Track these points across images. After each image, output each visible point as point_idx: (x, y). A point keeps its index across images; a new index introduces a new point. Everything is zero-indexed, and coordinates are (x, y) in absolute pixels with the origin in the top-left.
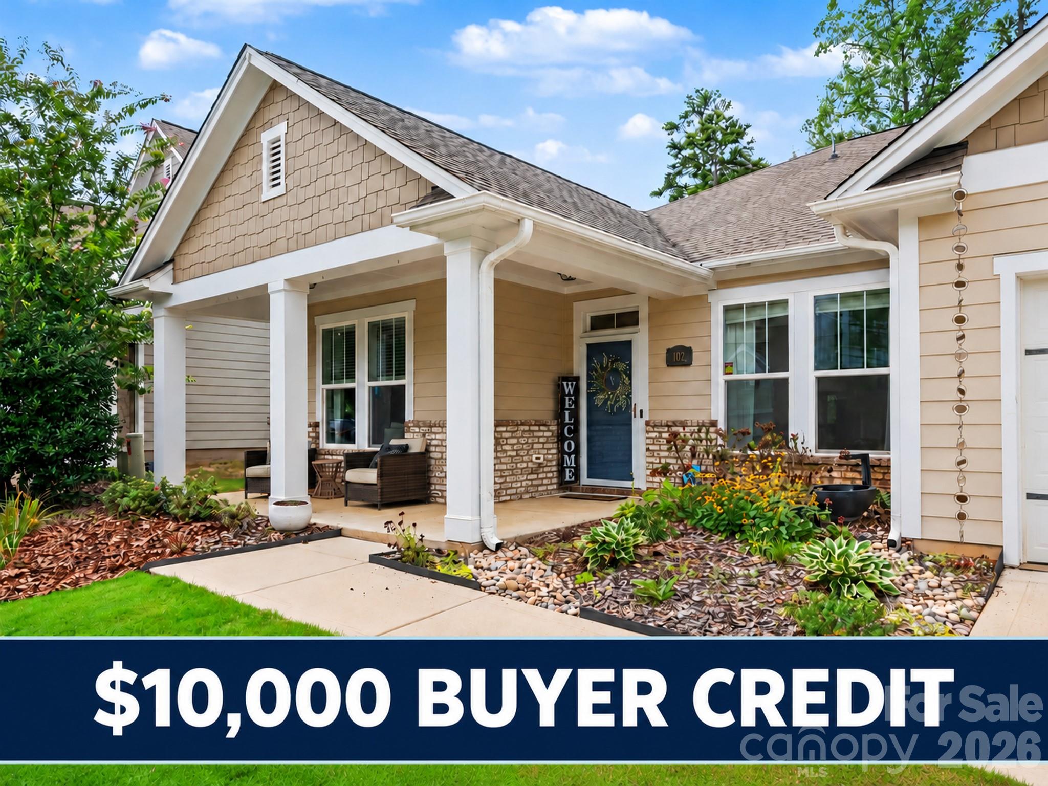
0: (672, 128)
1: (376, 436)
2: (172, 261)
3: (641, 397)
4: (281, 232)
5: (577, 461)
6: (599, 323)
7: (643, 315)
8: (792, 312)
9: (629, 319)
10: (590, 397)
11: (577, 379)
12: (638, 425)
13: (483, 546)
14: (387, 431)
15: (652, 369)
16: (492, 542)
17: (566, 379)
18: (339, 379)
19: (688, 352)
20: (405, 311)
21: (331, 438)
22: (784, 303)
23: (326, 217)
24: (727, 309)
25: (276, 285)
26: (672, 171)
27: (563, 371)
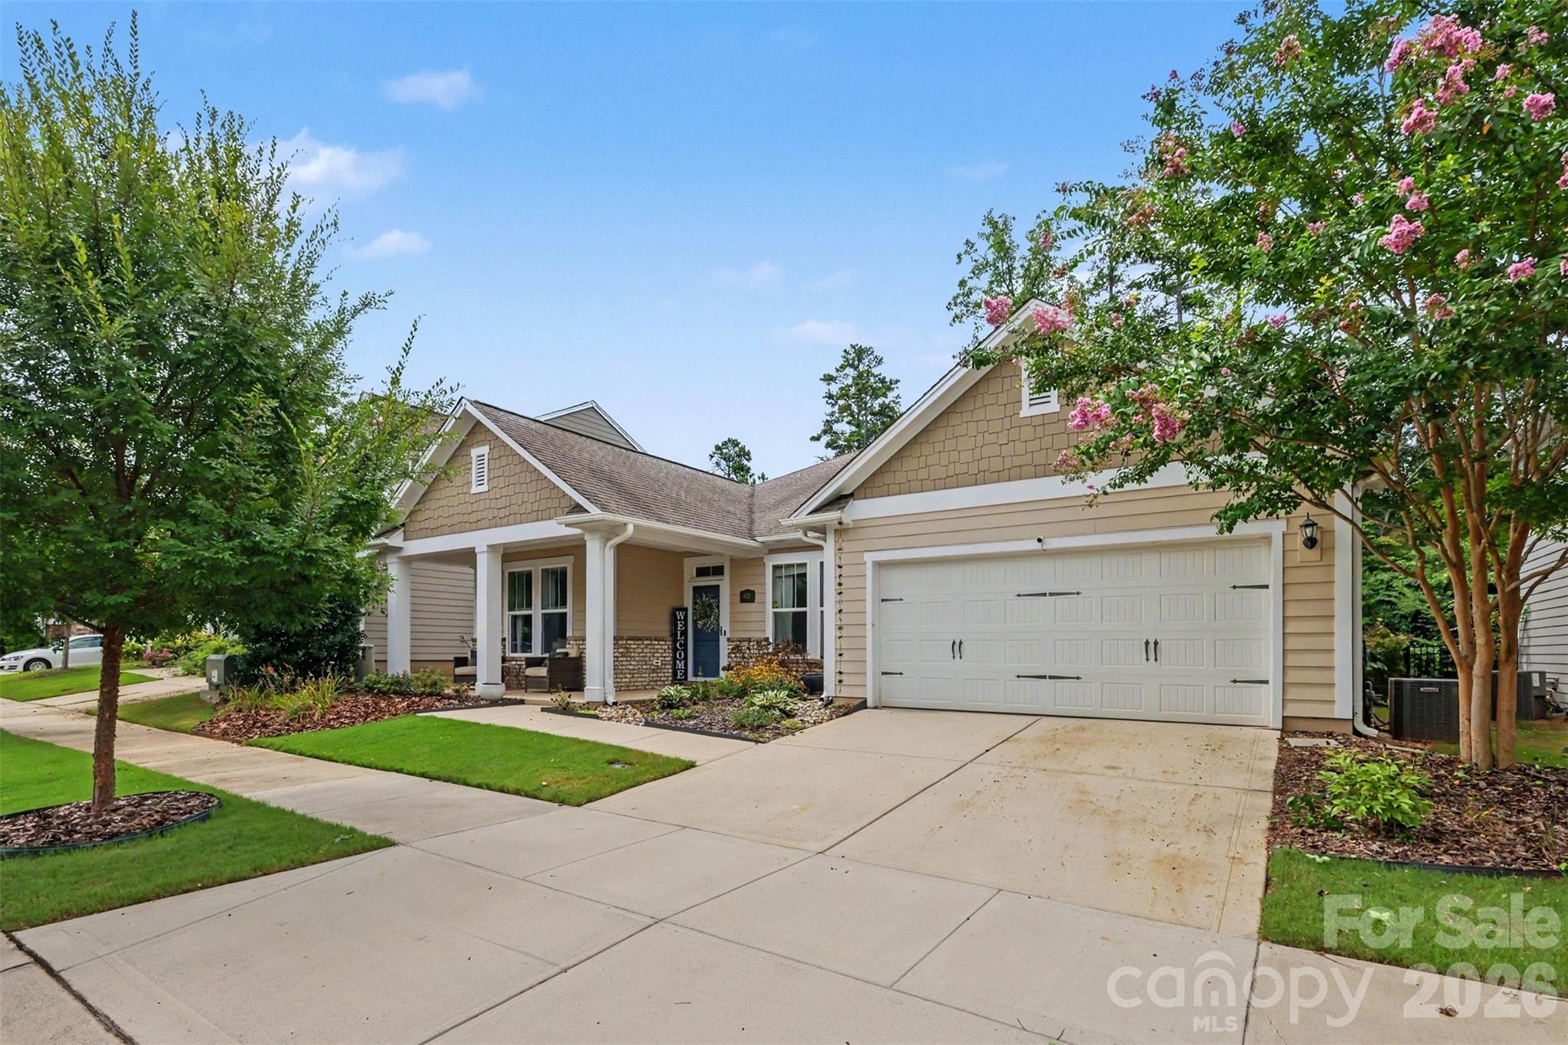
0: (829, 379)
1: (547, 647)
2: (403, 525)
3: (725, 623)
4: (485, 514)
5: (686, 665)
6: (702, 572)
7: (727, 570)
8: (808, 571)
9: (718, 571)
10: (695, 622)
11: (686, 610)
12: (723, 640)
13: (605, 704)
14: (555, 644)
15: (732, 603)
16: (611, 700)
17: (680, 609)
18: (521, 607)
19: (753, 593)
20: (567, 563)
21: (514, 650)
22: (805, 565)
23: (514, 509)
24: (776, 568)
25: (481, 549)
26: (829, 418)
27: (677, 604)
